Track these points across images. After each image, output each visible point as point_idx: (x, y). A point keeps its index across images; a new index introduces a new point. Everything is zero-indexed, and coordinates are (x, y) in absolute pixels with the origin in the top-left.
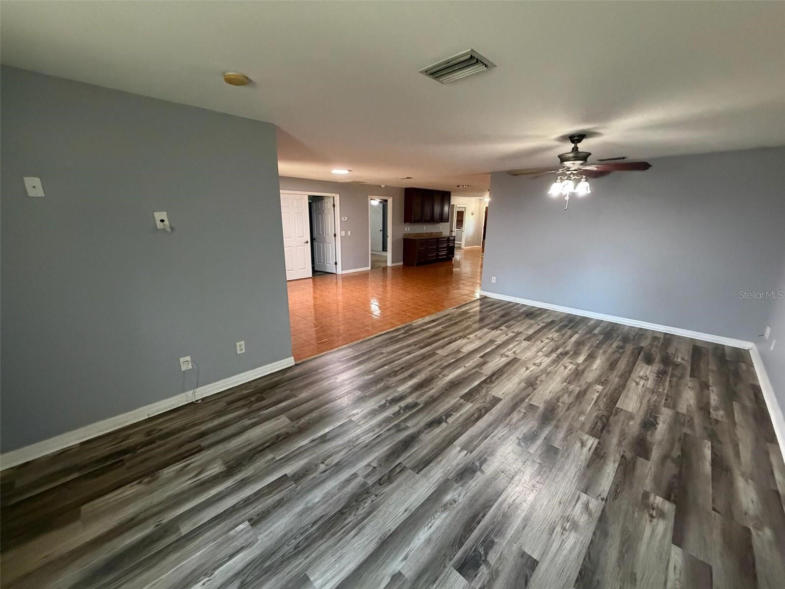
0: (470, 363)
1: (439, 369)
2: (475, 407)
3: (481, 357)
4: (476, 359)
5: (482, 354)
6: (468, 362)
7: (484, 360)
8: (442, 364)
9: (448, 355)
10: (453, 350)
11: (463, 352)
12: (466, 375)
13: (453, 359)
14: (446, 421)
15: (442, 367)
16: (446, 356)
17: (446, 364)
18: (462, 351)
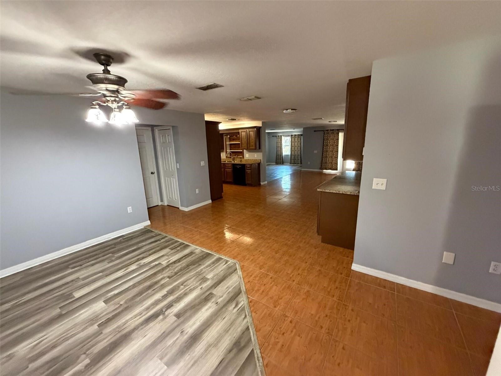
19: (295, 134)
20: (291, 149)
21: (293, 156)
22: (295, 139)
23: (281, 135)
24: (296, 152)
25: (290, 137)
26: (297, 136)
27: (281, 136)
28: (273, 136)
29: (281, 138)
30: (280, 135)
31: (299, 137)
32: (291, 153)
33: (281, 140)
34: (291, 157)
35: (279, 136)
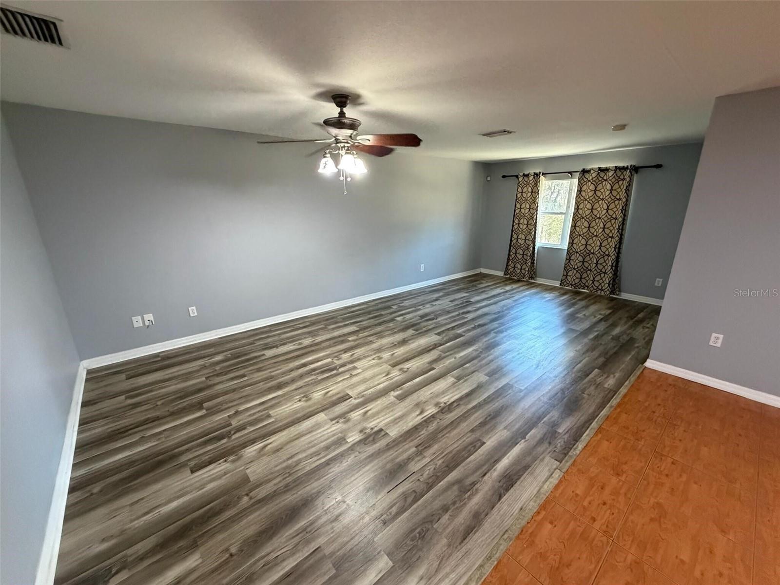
0: (448, 362)
1: (482, 356)
2: (455, 331)
3: (433, 369)
4: (439, 368)
5: (432, 372)
6: (450, 363)
7: (431, 365)
8: (480, 361)
9: (473, 373)
10: (466, 381)
11: (453, 376)
12: (456, 350)
13: (467, 368)
14: (475, 326)
15: (479, 358)
16: (475, 371)
17: (475, 361)
18: (454, 379)
19: (604, 165)
20: (574, 226)
21: (577, 259)
22: (600, 187)
23: (537, 171)
24: (594, 244)
25: (575, 181)
26: (610, 173)
27: (537, 175)
28: (504, 177)
29: (536, 184)
30: (532, 172)
31: (618, 180)
32: (571, 243)
33: (535, 192)
34: (569, 259)
35: (527, 176)
